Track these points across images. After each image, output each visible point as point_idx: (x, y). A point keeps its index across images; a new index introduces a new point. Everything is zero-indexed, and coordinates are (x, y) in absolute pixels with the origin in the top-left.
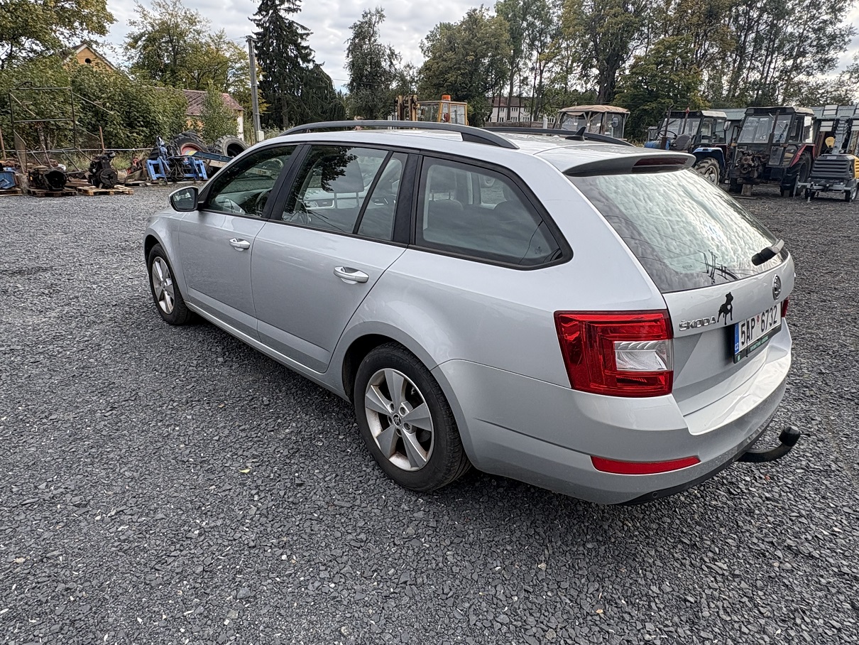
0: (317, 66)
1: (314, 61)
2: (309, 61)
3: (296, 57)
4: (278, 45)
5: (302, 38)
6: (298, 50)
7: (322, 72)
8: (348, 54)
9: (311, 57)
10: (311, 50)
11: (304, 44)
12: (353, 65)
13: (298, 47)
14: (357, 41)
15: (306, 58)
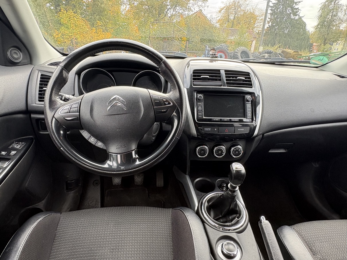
0: (300, 18)
1: (299, 15)
2: (296, 15)
3: (291, 13)
4: (283, 8)
5: (296, 4)
6: (292, 10)
7: (302, 21)
8: (319, 10)
9: (298, 13)
10: (299, 10)
11: (296, 7)
12: (321, 16)
13: (292, 8)
14: (327, 3)
15: (295, 14)
